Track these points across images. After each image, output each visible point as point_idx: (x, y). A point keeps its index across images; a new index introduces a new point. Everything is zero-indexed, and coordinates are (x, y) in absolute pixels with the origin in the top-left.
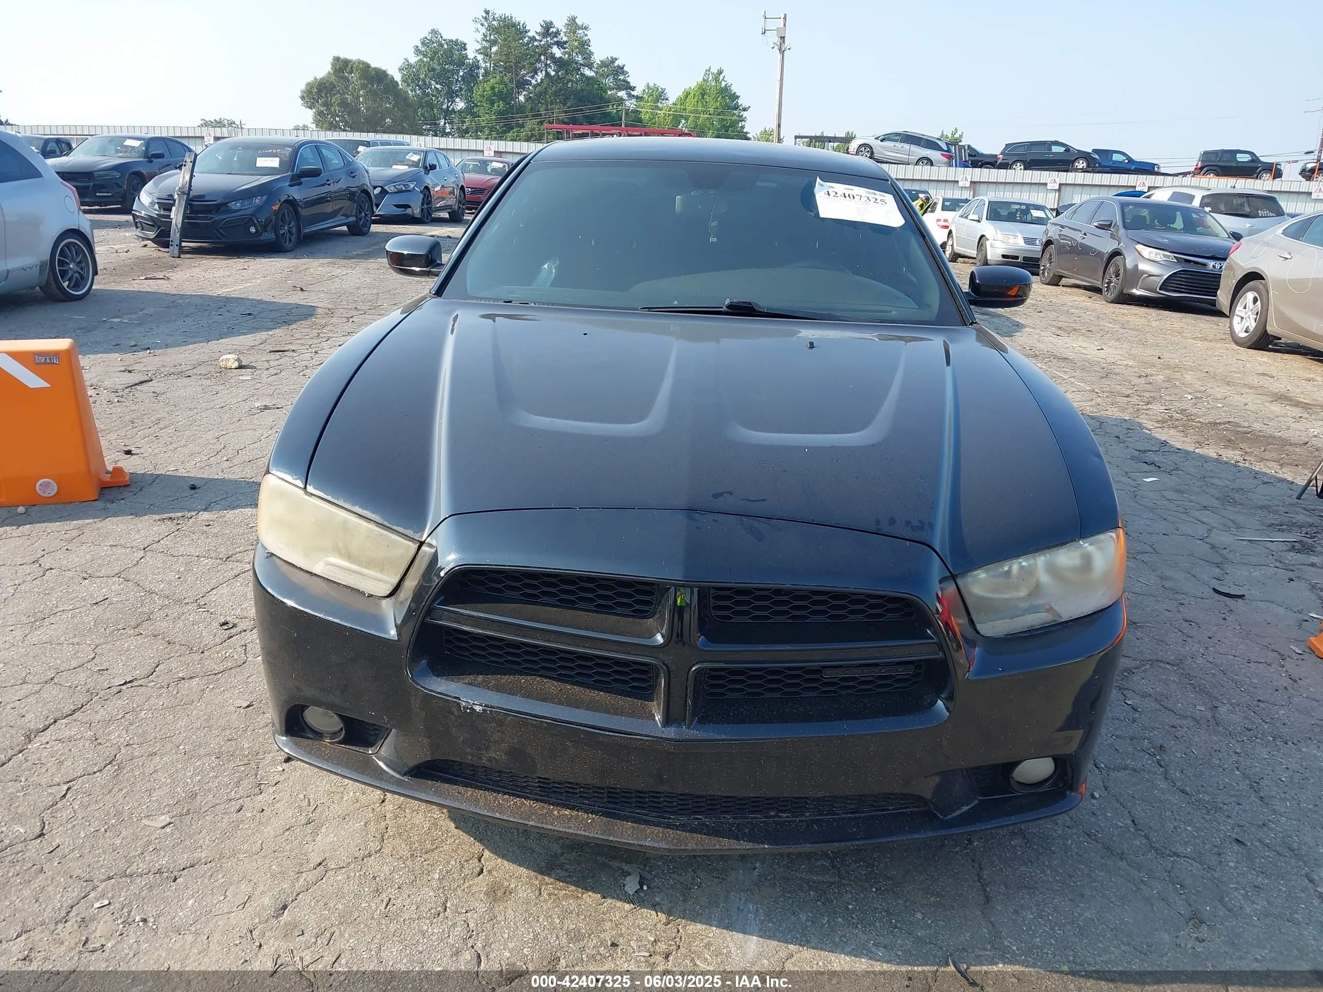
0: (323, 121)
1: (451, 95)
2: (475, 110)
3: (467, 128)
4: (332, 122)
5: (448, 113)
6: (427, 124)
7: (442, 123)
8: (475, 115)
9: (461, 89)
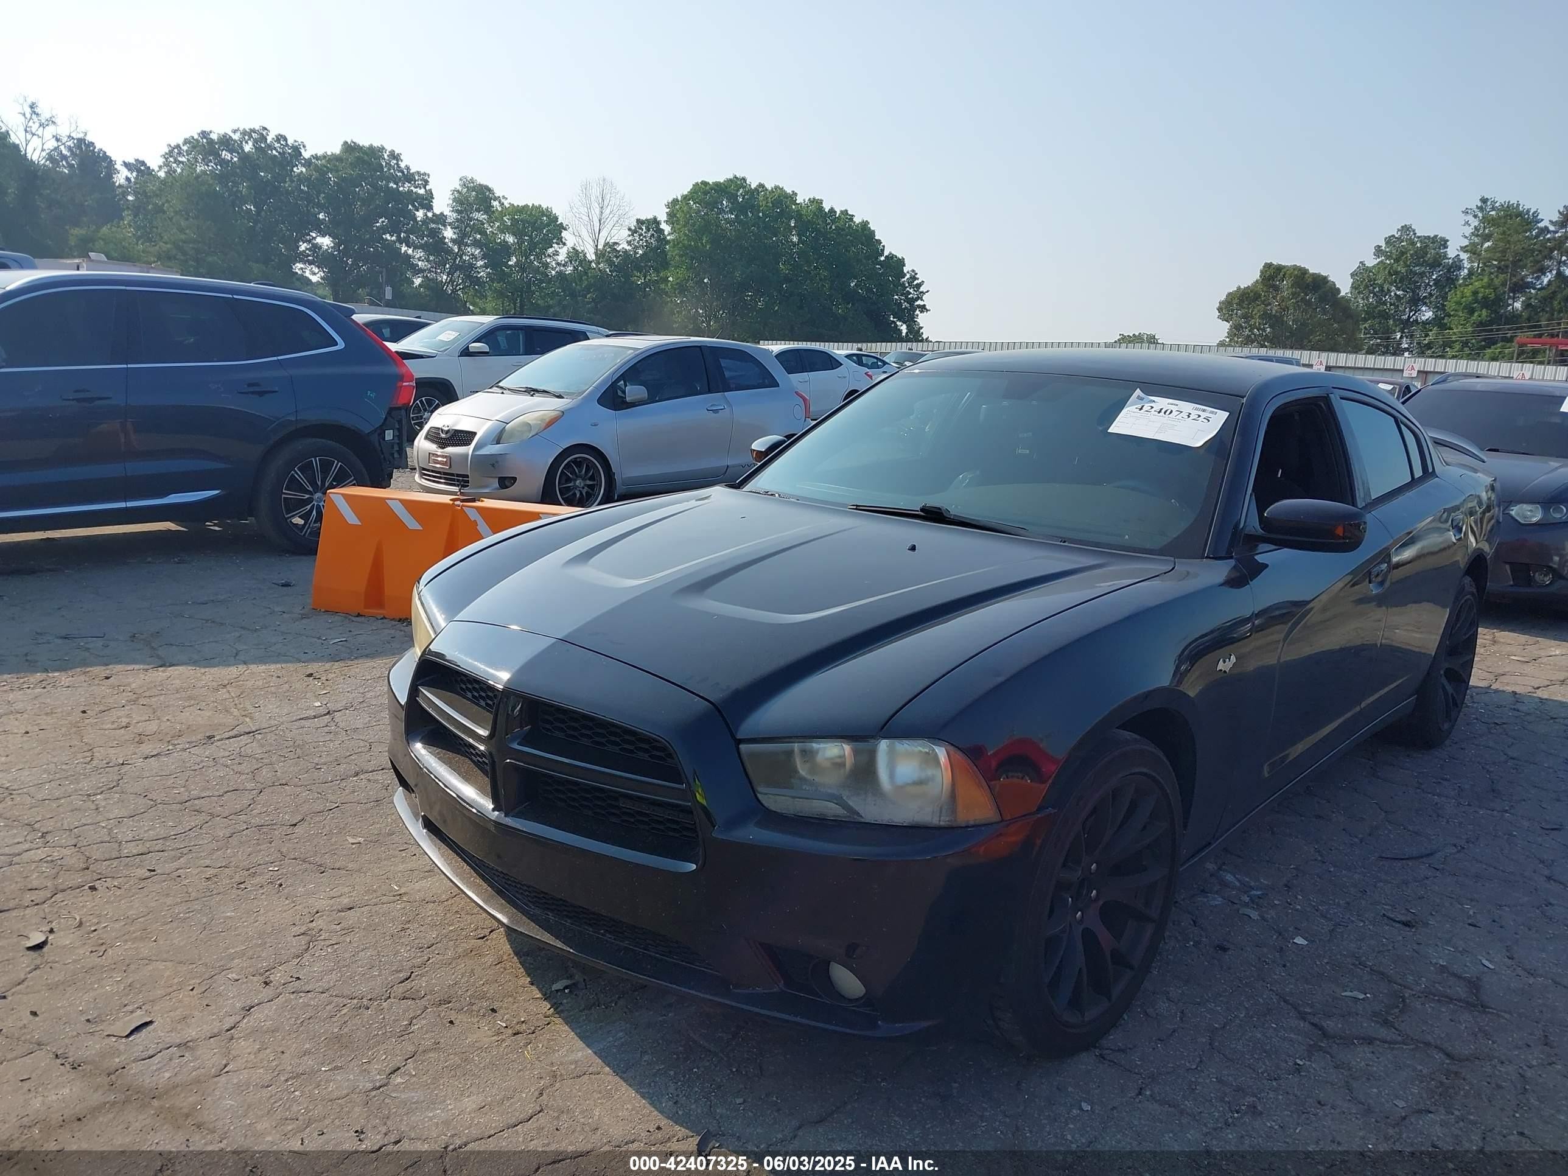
0: (1241, 336)
1: (1416, 302)
2: (1445, 321)
3: (1429, 344)
4: (1250, 336)
5: (1406, 324)
6: (1376, 339)
7: (1398, 337)
8: (1443, 327)
9: (1431, 295)
